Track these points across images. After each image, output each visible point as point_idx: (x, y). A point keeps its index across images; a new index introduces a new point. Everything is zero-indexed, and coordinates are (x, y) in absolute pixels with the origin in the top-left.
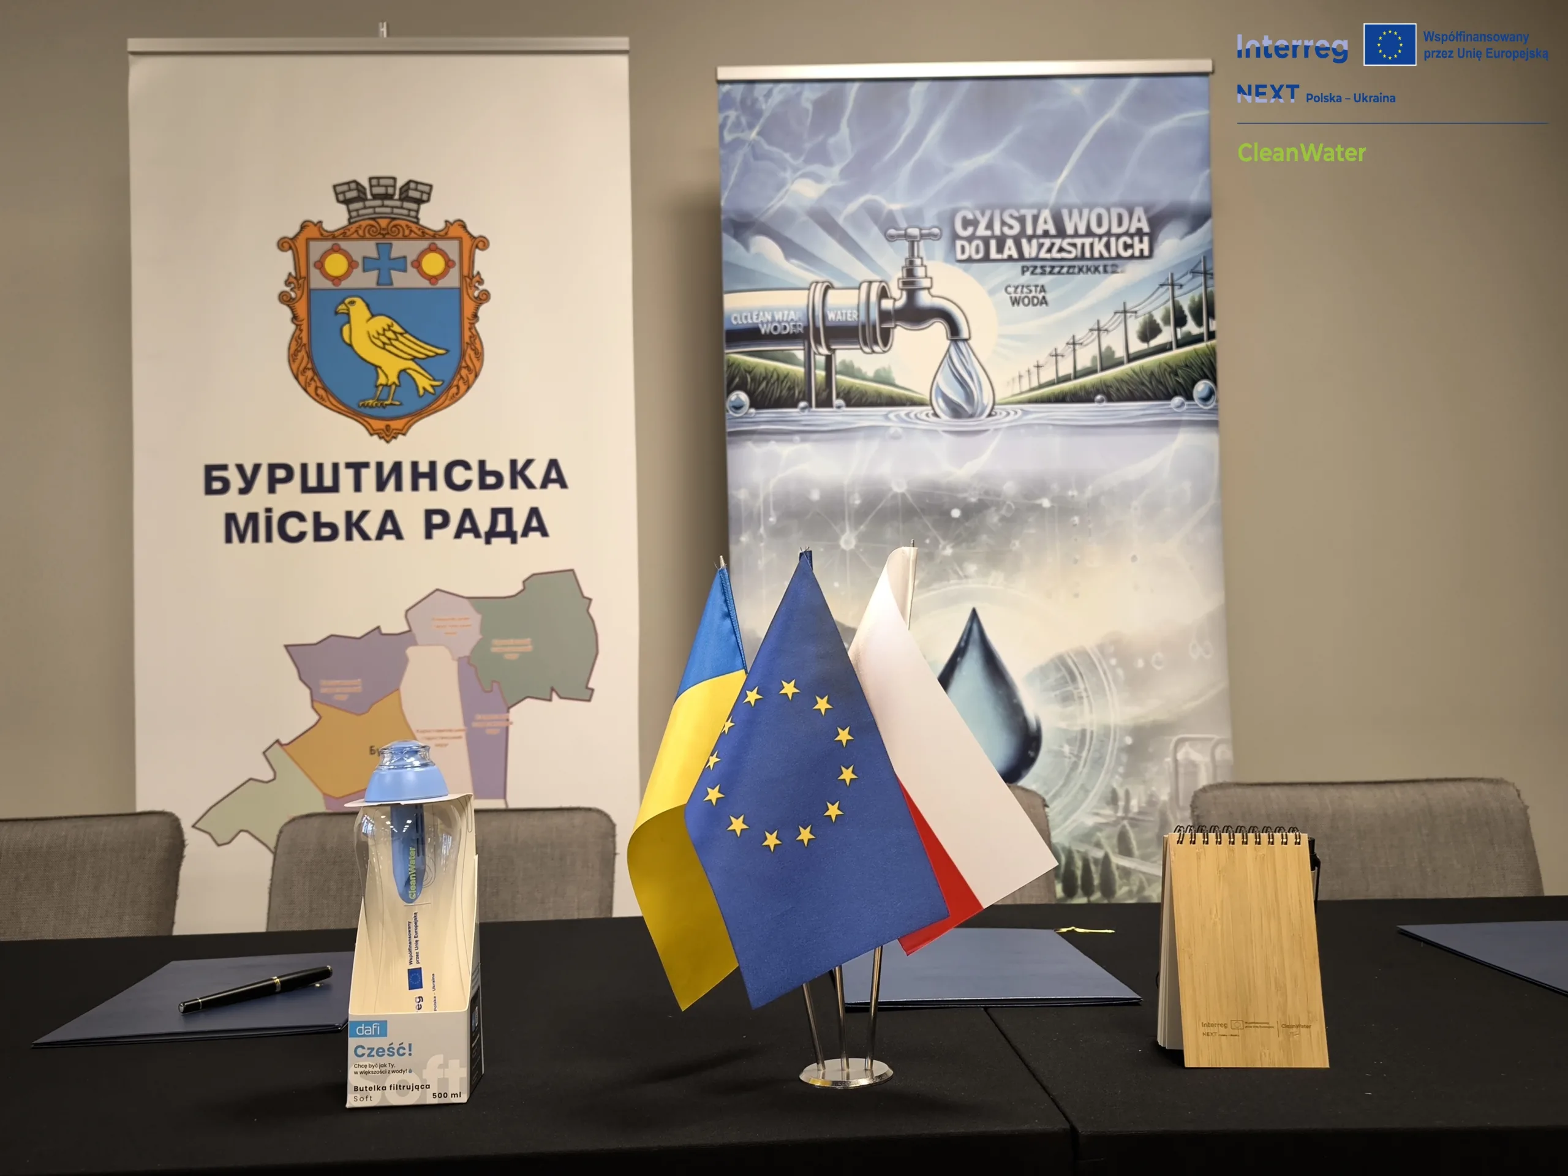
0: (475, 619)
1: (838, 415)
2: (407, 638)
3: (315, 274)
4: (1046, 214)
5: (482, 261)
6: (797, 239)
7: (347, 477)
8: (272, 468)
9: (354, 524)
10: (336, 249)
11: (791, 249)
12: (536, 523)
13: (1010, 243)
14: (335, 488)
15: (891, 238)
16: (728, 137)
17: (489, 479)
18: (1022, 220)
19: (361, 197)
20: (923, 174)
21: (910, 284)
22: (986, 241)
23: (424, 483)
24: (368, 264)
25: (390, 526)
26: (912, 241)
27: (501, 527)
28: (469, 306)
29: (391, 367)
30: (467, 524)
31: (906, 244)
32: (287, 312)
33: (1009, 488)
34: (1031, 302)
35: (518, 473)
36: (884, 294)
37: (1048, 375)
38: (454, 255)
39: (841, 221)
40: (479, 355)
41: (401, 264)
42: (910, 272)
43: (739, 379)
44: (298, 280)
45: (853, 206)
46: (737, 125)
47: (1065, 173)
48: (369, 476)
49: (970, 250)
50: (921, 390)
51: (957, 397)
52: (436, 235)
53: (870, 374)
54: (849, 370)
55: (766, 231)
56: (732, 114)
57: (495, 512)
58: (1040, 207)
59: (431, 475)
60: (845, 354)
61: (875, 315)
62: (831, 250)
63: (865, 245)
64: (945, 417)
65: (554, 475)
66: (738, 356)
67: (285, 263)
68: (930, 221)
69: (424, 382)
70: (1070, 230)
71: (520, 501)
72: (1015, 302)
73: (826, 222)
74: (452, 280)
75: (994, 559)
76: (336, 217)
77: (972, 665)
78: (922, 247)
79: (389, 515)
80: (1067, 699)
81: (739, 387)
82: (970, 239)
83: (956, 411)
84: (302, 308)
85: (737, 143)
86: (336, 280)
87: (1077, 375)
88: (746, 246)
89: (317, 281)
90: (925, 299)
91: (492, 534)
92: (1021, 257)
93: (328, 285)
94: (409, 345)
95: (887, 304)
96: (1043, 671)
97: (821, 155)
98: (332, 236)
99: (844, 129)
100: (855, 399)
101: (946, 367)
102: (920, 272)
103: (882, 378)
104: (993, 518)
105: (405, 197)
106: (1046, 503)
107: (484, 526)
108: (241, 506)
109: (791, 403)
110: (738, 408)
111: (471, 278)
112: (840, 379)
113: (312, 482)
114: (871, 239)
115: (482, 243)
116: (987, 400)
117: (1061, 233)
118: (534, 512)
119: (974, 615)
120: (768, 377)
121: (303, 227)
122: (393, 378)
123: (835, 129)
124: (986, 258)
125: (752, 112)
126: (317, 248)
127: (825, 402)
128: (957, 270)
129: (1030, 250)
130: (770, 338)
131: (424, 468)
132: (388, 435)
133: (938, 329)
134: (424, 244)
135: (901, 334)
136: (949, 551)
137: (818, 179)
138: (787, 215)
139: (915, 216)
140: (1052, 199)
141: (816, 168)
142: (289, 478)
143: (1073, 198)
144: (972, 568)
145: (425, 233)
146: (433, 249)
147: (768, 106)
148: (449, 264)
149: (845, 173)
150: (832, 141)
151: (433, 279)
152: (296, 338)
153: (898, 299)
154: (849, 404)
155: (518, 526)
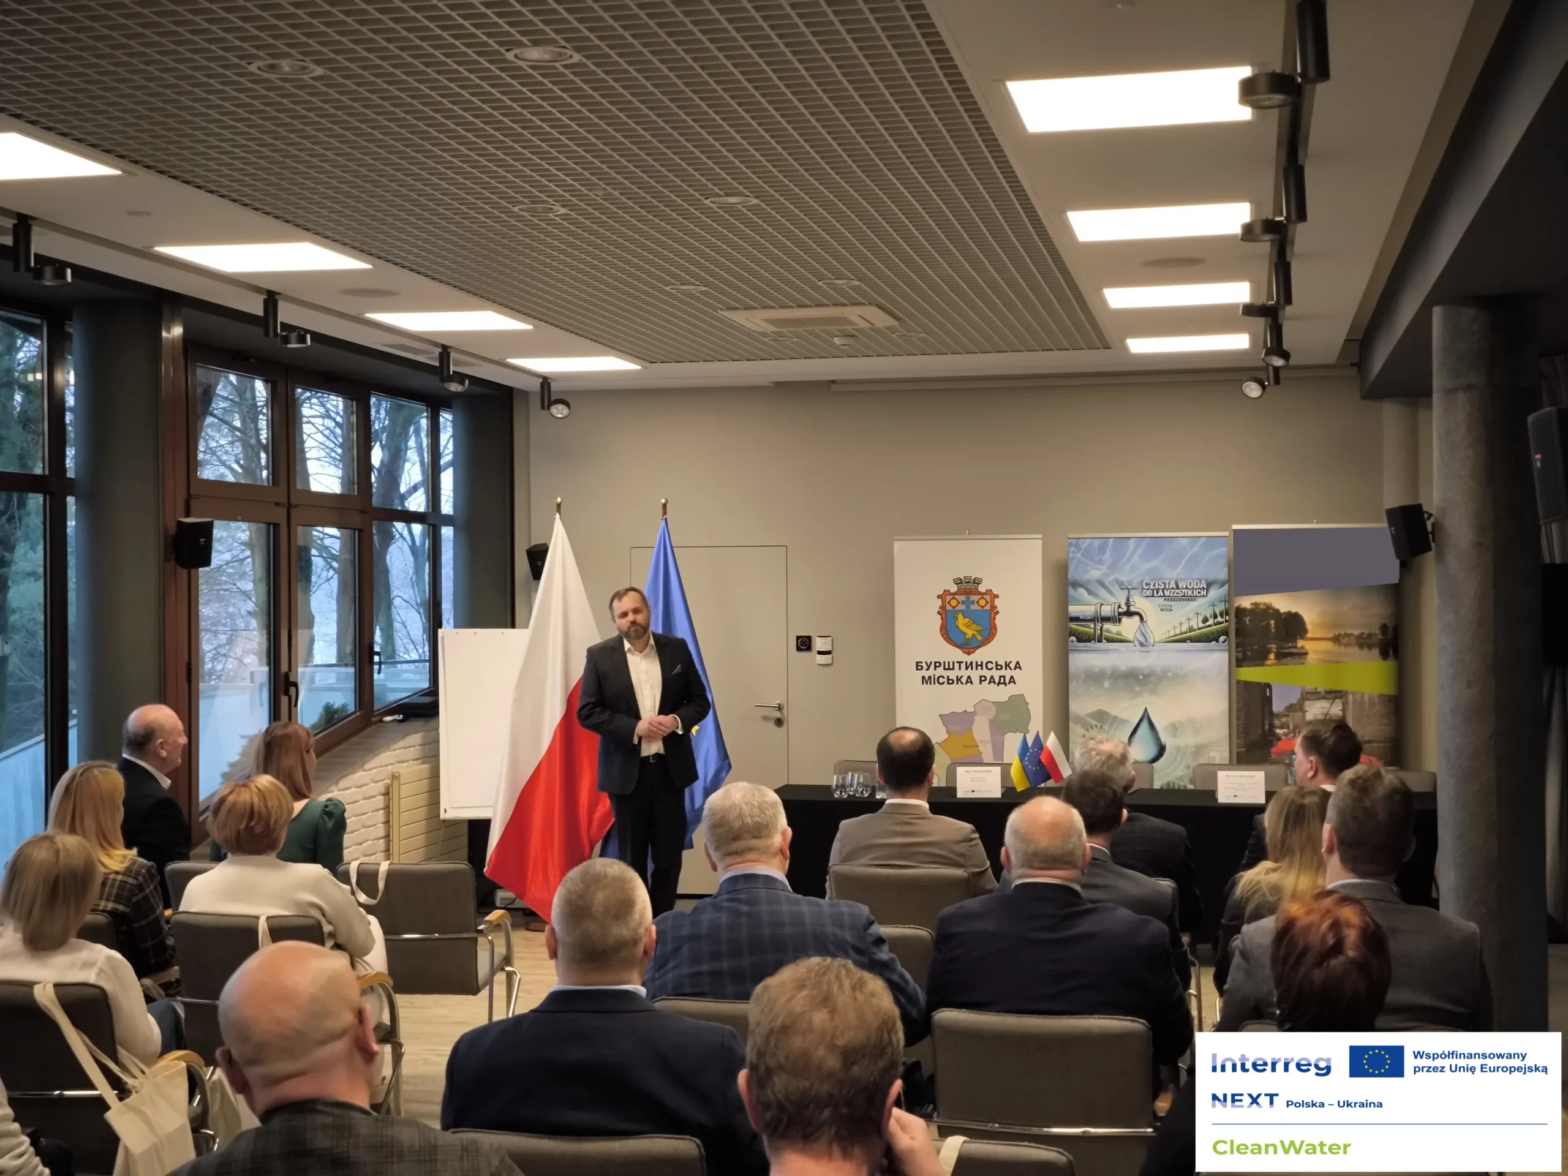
0: (994, 708)
1: (1104, 645)
2: (974, 713)
3: (948, 605)
4: (1173, 582)
5: (997, 602)
6: (1092, 589)
7: (957, 665)
8: (935, 663)
9: (959, 680)
10: (954, 598)
11: (1090, 592)
12: (1012, 680)
13: (1161, 591)
14: (953, 669)
15: (1122, 589)
16: (1071, 555)
17: (998, 667)
18: (1165, 584)
19: (961, 583)
20: (1133, 569)
21: (1128, 604)
22: (1153, 590)
23: (979, 668)
24: (963, 603)
25: (969, 680)
26: (1129, 590)
27: (1002, 681)
28: (993, 615)
29: (970, 633)
30: (992, 680)
31: (1127, 591)
32: (939, 617)
33: (1158, 669)
34: (1167, 610)
35: (1007, 665)
36: (1119, 607)
37: (1172, 634)
38: (989, 600)
39: (1106, 583)
40: (996, 630)
41: (973, 603)
42: (1128, 600)
43: (1072, 633)
44: (943, 607)
45: (1111, 578)
46: (1073, 552)
47: (1180, 567)
48: (963, 666)
49: (1148, 593)
50: (1131, 638)
51: (1143, 640)
52: (983, 594)
53: (1114, 631)
54: (1108, 631)
55: (1082, 586)
56: (1072, 549)
57: (1000, 677)
58: (1171, 580)
59: (981, 665)
60: (1107, 626)
61: (1116, 614)
62: (1103, 593)
63: (1113, 590)
64: (1138, 646)
65: (1018, 666)
66: (1073, 625)
67: (939, 602)
68: (1135, 584)
69: (979, 638)
70: (1180, 587)
71: (1007, 673)
72: (1162, 610)
73: (1101, 583)
74: (988, 607)
75: (1153, 692)
76: (954, 589)
77: (1145, 724)
78: (1132, 592)
79: (969, 677)
80: (1175, 736)
81: (1073, 635)
82: (1148, 589)
83: (1142, 645)
84: (944, 615)
85: (1073, 558)
86: (954, 607)
87: (1181, 634)
88: (1076, 590)
89: (948, 607)
90: (1132, 609)
91: (999, 683)
92: (1164, 596)
93: (951, 608)
94: (974, 626)
95: (1120, 610)
96: (1167, 727)
97: (1100, 562)
98: (952, 594)
99: (1108, 553)
100: (1110, 640)
101: (1139, 631)
102: (1131, 600)
103: (1119, 634)
104: (1152, 679)
105: (974, 583)
106: (1170, 674)
107: (997, 681)
108: (927, 674)
109: (1089, 641)
110: (1072, 642)
111: (993, 607)
112: (1104, 633)
113: (947, 667)
114: (1116, 589)
115: (997, 596)
116: (1152, 642)
117: (1178, 588)
118: (1012, 677)
119: (1146, 709)
120: (1082, 633)
121: (945, 591)
122: (970, 636)
123: (1105, 553)
124: (1153, 596)
125: (1078, 547)
126: (948, 598)
127: (1100, 641)
128: (1143, 600)
129: (1167, 593)
130: (1083, 620)
131: (979, 663)
132: (969, 654)
133: (1137, 618)
134: (980, 597)
135: (1125, 619)
136: (1138, 689)
137: (1099, 570)
138: (1089, 581)
139: (1130, 582)
140: (1175, 577)
141: (1100, 566)
142: (940, 666)
143: (1181, 576)
144: (1146, 694)
145: (980, 593)
146: (982, 598)
147: (1083, 547)
148: (987, 602)
149: (1108, 568)
150: (1104, 557)
151: (982, 607)
152: (942, 624)
153: (1124, 608)
154: (1108, 641)
155: (1007, 681)
